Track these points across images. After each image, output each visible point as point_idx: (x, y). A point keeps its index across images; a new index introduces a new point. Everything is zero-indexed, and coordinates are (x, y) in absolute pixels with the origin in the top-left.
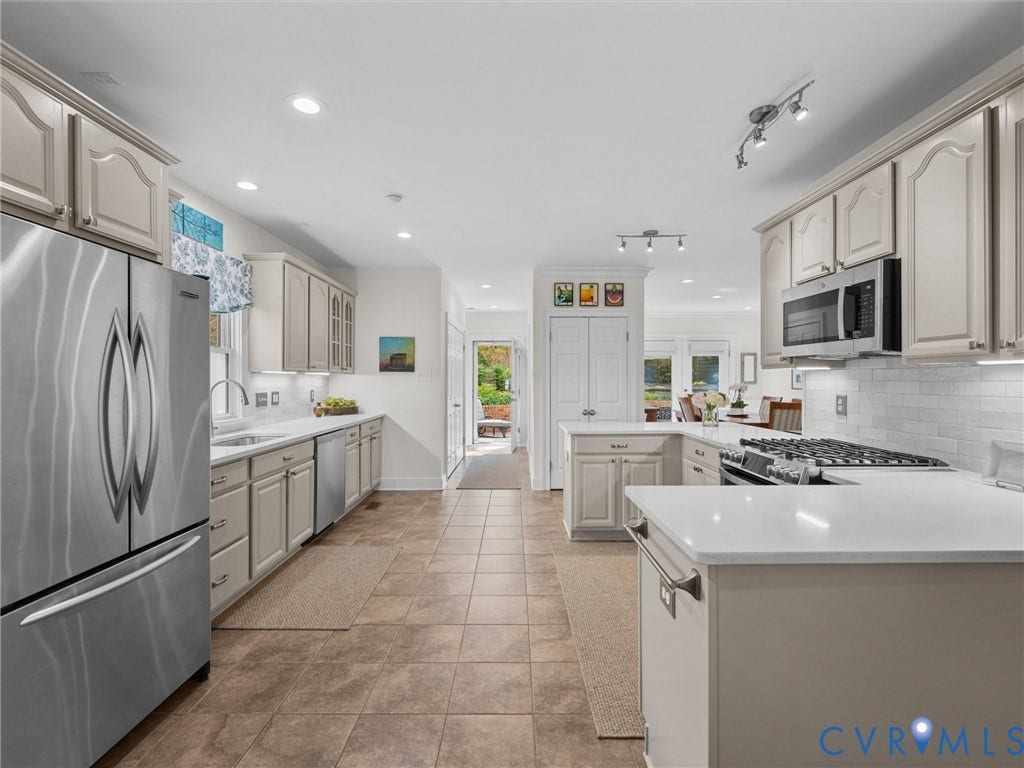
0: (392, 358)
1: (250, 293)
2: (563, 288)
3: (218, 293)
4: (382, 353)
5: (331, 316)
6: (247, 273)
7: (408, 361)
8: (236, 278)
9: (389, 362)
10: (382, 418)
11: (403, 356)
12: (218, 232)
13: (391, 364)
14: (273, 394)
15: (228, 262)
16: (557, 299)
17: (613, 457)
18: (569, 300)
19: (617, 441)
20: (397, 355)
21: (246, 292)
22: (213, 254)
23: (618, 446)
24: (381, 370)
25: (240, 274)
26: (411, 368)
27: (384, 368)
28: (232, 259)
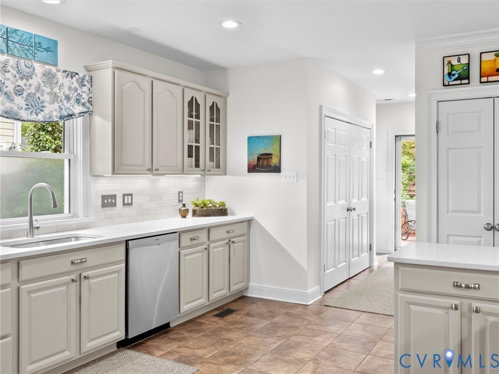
0: (259, 159)
1: (89, 101)
2: (454, 62)
3: (46, 104)
4: (250, 154)
5: (187, 118)
6: (86, 83)
7: (274, 161)
8: (70, 88)
9: (256, 163)
10: (249, 221)
11: (269, 156)
12: (51, 48)
13: (258, 165)
14: (124, 195)
15: (60, 75)
16: (447, 78)
17: (456, 302)
18: (464, 77)
19: (464, 279)
20: (263, 155)
21: (83, 101)
22: (39, 68)
23: (467, 287)
24: (249, 171)
25: (76, 85)
26: (277, 169)
27: (252, 169)
28: (65, 71)
